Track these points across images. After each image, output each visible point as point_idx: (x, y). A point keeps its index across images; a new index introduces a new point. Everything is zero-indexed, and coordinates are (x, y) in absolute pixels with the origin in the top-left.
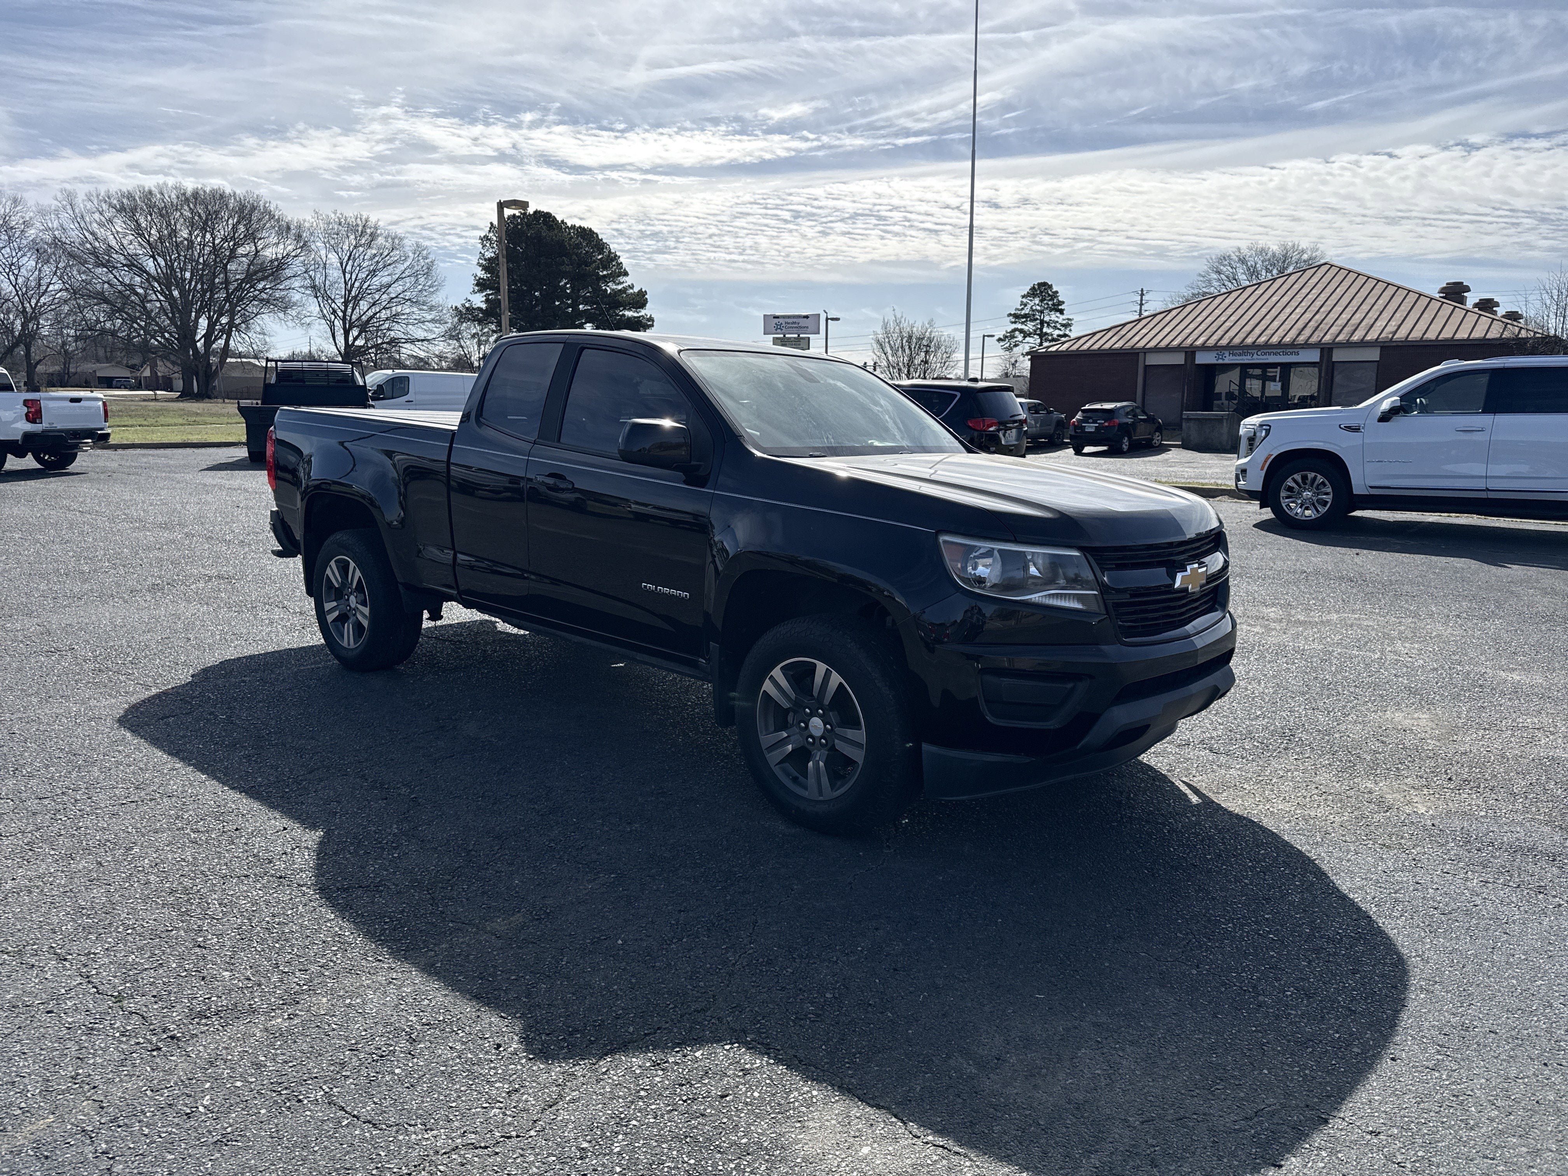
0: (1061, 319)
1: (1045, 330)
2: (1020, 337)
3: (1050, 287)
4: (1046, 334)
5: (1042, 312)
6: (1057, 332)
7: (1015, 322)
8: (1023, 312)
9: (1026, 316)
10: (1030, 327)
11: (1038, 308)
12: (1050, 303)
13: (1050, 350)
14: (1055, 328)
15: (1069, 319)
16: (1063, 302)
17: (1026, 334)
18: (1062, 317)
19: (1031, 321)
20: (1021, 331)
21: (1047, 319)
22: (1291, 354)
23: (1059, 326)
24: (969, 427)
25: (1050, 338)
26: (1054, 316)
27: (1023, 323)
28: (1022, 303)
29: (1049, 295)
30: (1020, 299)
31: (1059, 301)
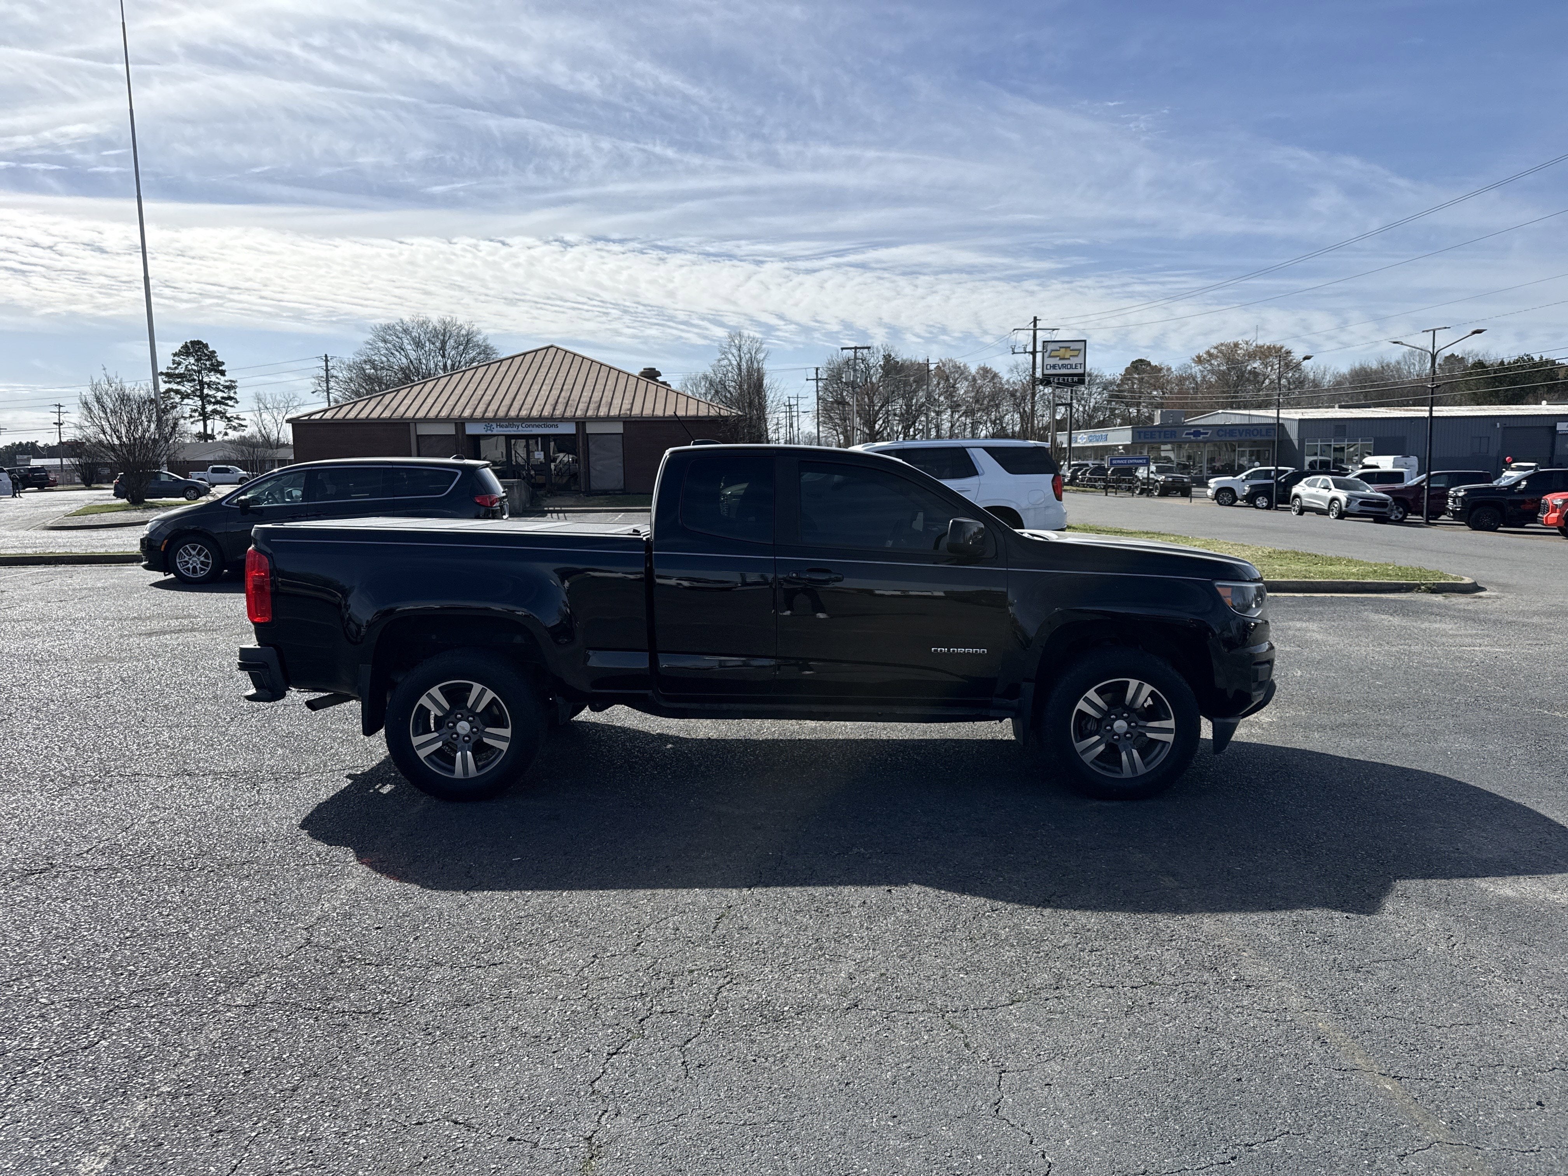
0: (222, 380)
1: (206, 391)
2: (177, 399)
3: (206, 346)
4: (208, 395)
5: (199, 372)
6: (220, 395)
7: (170, 382)
8: (177, 372)
9: (180, 376)
10: (187, 387)
11: (195, 368)
12: (208, 363)
13: (313, 417)
14: (218, 390)
15: (231, 381)
16: (223, 363)
17: (185, 396)
18: (223, 378)
19: (189, 381)
20: (177, 392)
21: (206, 379)
22: (552, 426)
23: (221, 388)
24: (477, 503)
25: (213, 400)
26: (213, 377)
27: (178, 383)
28: (174, 362)
29: (206, 355)
30: (172, 357)
31: (218, 362)
